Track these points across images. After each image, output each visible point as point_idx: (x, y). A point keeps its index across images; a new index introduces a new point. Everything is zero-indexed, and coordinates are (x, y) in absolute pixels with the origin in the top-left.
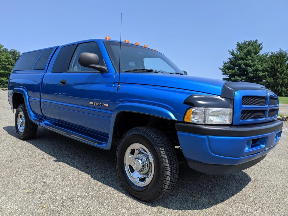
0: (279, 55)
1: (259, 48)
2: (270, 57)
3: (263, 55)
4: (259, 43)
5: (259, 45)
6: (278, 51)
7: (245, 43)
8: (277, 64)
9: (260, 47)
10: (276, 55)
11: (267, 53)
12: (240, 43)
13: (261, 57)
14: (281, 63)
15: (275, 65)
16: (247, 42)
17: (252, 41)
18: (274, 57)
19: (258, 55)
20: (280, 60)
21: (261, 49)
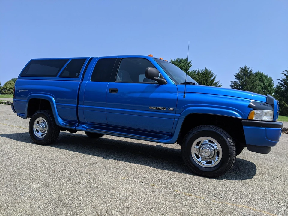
0: (204, 72)
1: (188, 66)
2: (198, 74)
3: (192, 71)
4: (189, 61)
5: (189, 63)
6: (204, 69)
7: (177, 60)
8: (203, 80)
9: (190, 65)
10: (202, 72)
11: (195, 71)
12: (173, 60)
13: (190, 74)
14: (206, 80)
15: (201, 81)
16: (179, 60)
17: (183, 59)
18: (201, 74)
19: (188, 71)
20: (206, 77)
21: (190, 67)
